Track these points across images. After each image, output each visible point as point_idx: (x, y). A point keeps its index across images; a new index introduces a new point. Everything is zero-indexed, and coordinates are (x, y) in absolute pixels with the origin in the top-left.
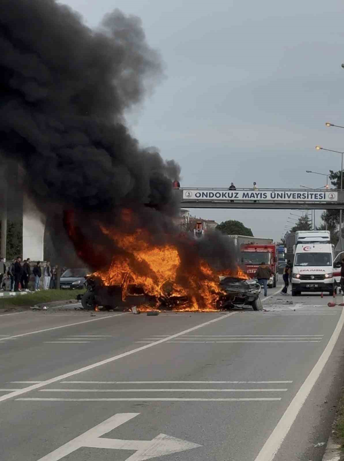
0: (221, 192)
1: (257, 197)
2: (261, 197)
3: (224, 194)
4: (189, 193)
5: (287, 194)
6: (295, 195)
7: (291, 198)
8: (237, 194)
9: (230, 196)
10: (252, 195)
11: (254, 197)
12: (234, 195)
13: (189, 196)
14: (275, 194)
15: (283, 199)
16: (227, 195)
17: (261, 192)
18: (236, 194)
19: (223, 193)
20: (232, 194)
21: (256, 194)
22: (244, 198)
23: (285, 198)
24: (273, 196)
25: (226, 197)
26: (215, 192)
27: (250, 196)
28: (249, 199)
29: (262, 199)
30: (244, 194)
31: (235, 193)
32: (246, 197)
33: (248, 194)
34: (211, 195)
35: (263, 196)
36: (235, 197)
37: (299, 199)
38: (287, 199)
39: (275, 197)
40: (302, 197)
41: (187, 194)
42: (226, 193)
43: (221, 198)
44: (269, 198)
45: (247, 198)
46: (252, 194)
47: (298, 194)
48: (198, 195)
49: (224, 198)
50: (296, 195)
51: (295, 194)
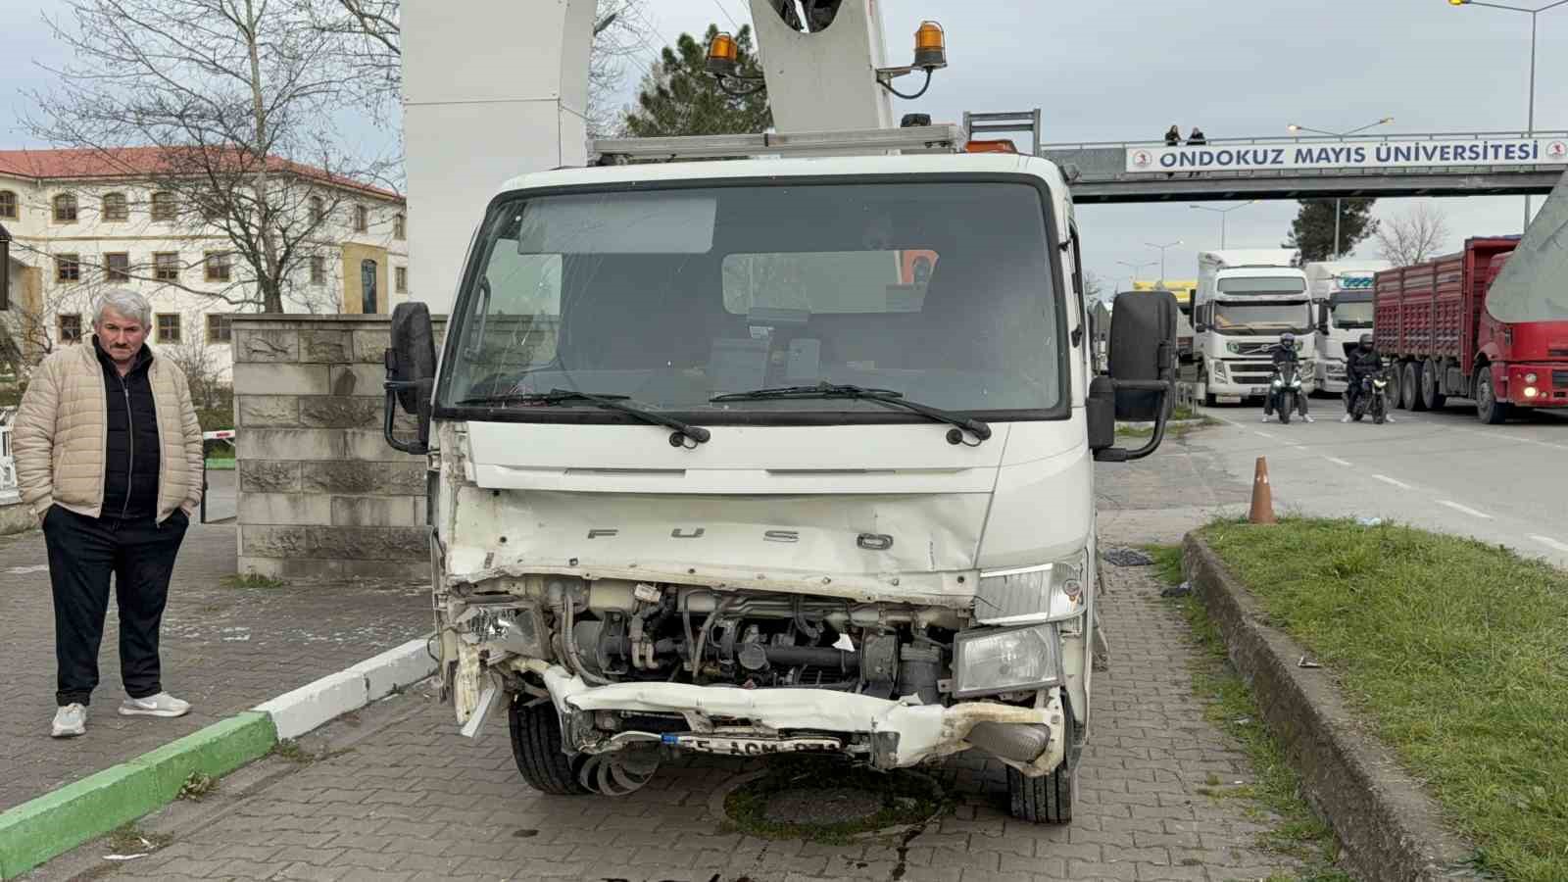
0: (1233, 150)
1: (1337, 160)
2: (1348, 160)
3: (1242, 153)
4: (1143, 157)
5: (1425, 148)
6: (1446, 150)
7: (1436, 161)
8: (1280, 152)
9: (1260, 158)
10: (1323, 156)
11: (1328, 159)
12: (1271, 156)
13: (1143, 163)
14: (1389, 150)
15: (1412, 162)
16: (1250, 157)
17: (1348, 146)
18: (1275, 154)
19: (1239, 152)
20: (1265, 152)
21: (1333, 150)
22: (1300, 165)
23: (1417, 158)
24: (1383, 155)
25: (1247, 162)
26: (1215, 151)
27: (1315, 157)
28: (1314, 165)
29: (1353, 164)
30: (1299, 152)
31: (1273, 151)
32: (1304, 161)
33: (1310, 151)
34: (1206, 158)
35: (1353, 156)
36: (1274, 161)
37: (1459, 161)
38: (1423, 161)
39: (1388, 158)
40: (1467, 154)
41: (1139, 159)
42: (1247, 152)
43: (1233, 166)
44: (1371, 161)
45: (1308, 164)
46: (1323, 150)
47: (1456, 148)
48: (1168, 160)
49: (1243, 166)
50: (1451, 150)
51: (1448, 147)
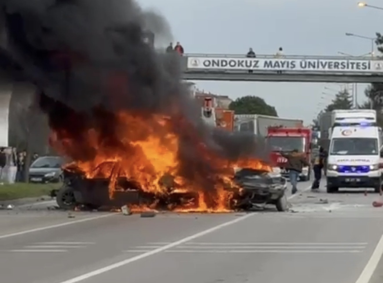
0: (236, 60)
1: (283, 66)
2: (288, 66)
3: (240, 61)
4: (196, 61)
5: (322, 63)
6: (331, 64)
7: (327, 69)
8: (257, 62)
9: (248, 64)
10: (277, 64)
11: (279, 66)
12: (253, 64)
13: (196, 64)
14: (306, 63)
15: (316, 69)
16: (244, 64)
17: (287, 60)
18: (255, 63)
19: (239, 61)
20: (251, 62)
21: (281, 62)
22: (266, 68)
23: (318, 67)
24: (303, 65)
25: (242, 66)
26: (228, 60)
27: (273, 65)
28: (273, 69)
29: (290, 69)
30: (266, 63)
31: (255, 61)
32: (268, 66)
33: (271, 62)
34: (224, 63)
35: (290, 65)
36: (255, 66)
37: (336, 70)
38: (321, 68)
39: (305, 67)
40: (340, 66)
41: (193, 62)
42: (243, 61)
43: (237, 67)
44: (298, 68)
45: (270, 68)
46: (277, 62)
47: (335, 63)
48: (207, 63)
49: (240, 67)
50: (333, 64)
51: (331, 62)
